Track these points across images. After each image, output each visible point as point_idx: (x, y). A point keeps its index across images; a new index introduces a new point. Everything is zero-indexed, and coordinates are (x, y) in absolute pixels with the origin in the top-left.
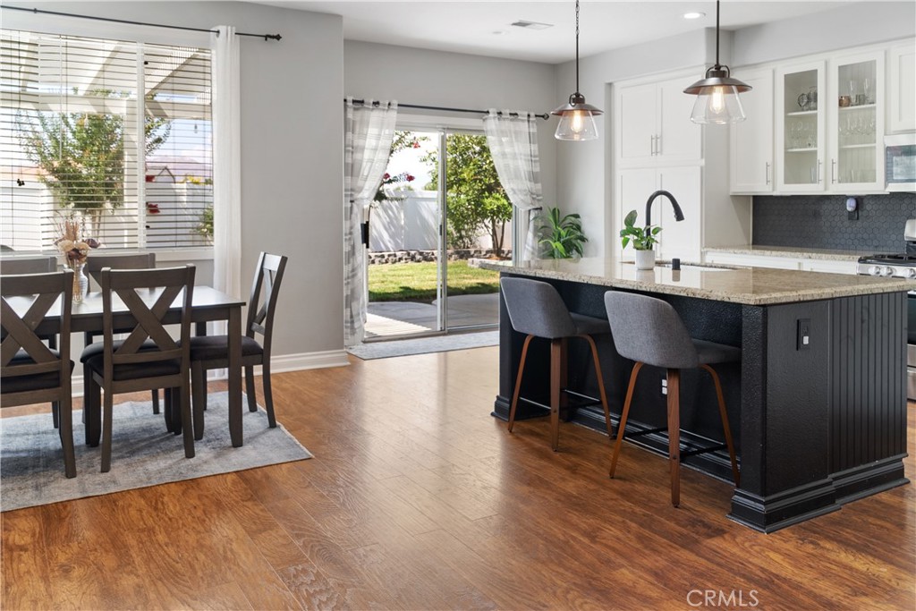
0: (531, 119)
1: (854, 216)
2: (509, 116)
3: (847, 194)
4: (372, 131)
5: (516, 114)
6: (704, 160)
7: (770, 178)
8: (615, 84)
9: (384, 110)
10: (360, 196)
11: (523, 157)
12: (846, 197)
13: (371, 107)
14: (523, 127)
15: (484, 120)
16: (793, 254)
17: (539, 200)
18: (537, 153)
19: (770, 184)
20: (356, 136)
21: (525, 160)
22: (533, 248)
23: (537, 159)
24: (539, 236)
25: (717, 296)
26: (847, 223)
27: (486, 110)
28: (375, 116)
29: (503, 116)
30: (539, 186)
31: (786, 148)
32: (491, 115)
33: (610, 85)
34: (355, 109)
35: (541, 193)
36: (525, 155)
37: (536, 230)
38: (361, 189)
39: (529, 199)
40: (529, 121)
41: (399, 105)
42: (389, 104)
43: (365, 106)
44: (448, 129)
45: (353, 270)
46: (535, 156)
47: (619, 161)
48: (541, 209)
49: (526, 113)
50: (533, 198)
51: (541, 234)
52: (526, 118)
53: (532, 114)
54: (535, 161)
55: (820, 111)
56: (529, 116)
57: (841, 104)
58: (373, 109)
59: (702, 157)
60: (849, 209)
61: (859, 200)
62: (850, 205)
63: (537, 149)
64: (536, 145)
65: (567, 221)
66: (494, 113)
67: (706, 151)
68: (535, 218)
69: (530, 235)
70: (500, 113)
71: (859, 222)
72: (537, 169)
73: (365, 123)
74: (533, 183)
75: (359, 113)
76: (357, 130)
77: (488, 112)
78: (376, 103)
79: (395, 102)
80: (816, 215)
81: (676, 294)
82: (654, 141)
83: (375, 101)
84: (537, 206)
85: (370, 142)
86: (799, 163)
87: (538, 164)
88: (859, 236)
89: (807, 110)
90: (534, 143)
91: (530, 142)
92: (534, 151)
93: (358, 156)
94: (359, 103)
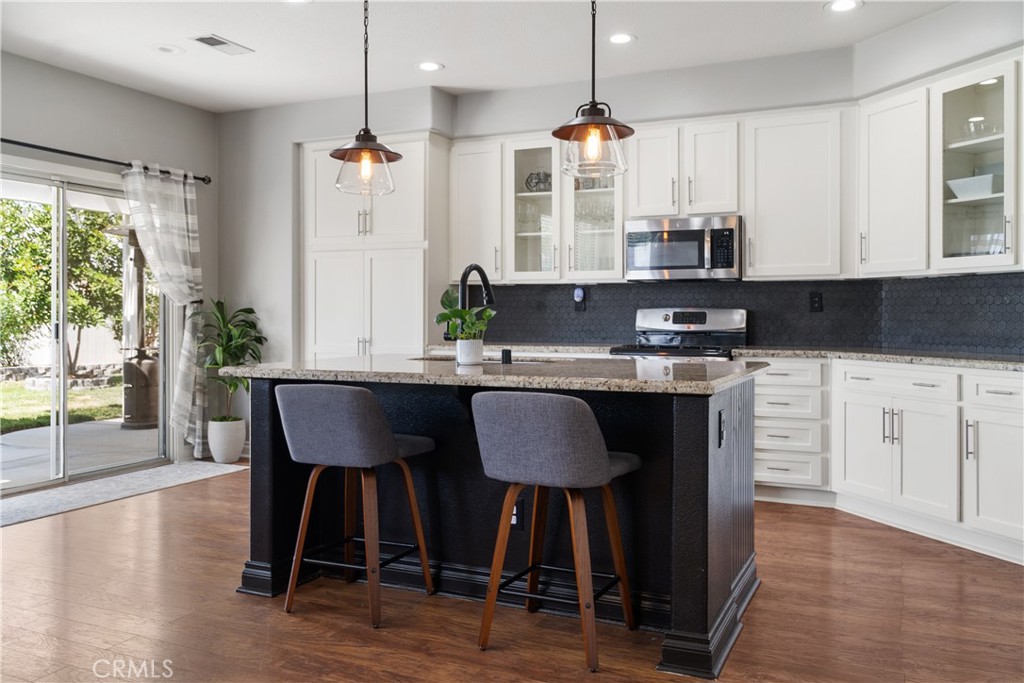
0: (188, 181)
1: (580, 307)
2: (158, 173)
3: (577, 282)
5: (168, 173)
6: (427, 242)
7: (499, 265)
8: (305, 145)
11: (175, 231)
12: (573, 286)
14: (177, 191)
15: (123, 176)
17: (197, 290)
18: (196, 228)
19: (499, 271)
21: (179, 236)
22: (190, 352)
23: (197, 235)
24: (198, 338)
26: (573, 314)
27: (126, 162)
29: (150, 173)
30: (199, 271)
31: (516, 233)
32: (135, 170)
33: (298, 145)
35: (200, 280)
36: (179, 229)
37: (195, 329)
39: (186, 290)
40: (184, 184)
44: (69, 183)
46: (194, 232)
47: (311, 241)
48: (201, 302)
49: (182, 172)
50: (190, 288)
51: (201, 335)
52: (182, 179)
53: (190, 174)
54: (194, 238)
55: (555, 192)
56: (186, 176)
57: (577, 188)
59: (425, 239)
60: (577, 299)
61: (586, 288)
62: (578, 295)
63: (196, 221)
64: (196, 216)
65: (241, 318)
66: (139, 166)
67: (429, 233)
68: (194, 314)
69: (187, 335)
70: (146, 168)
71: (587, 312)
72: (197, 249)
74: (190, 267)
77: (130, 165)
80: (541, 306)
82: (361, 217)
84: (196, 298)
86: (527, 249)
87: (197, 242)
88: (586, 327)
89: (537, 191)
90: (192, 214)
91: (187, 213)
92: (192, 224)
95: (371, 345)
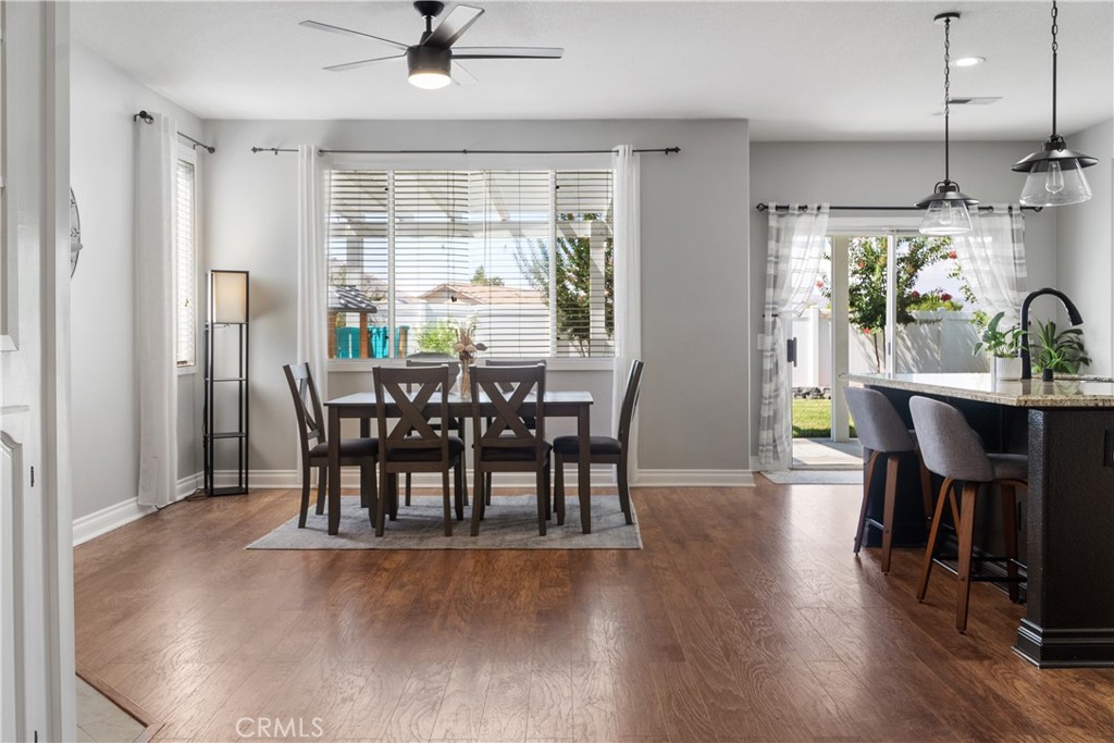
0: (1014, 212)
2: (977, 211)
4: (798, 239)
5: (991, 208)
9: (812, 214)
10: (784, 309)
11: (1003, 260)
13: (797, 212)
14: (1005, 223)
18: (1023, 254)
20: (781, 245)
21: (1007, 264)
23: (1023, 261)
28: (803, 221)
34: (780, 216)
36: (1006, 258)
38: (785, 302)
40: (1011, 215)
41: (831, 208)
42: (819, 208)
43: (790, 211)
44: (898, 231)
45: (777, 390)
46: (1020, 258)
49: (1007, 206)
52: (1007, 211)
53: (1015, 206)
54: (1020, 264)
56: (1010, 208)
58: (799, 215)
63: (1022, 249)
64: (1021, 245)
65: (1066, 338)
73: (791, 231)
74: (1017, 291)
75: (784, 221)
76: (782, 238)
78: (803, 208)
79: (826, 205)
83: (803, 205)
85: (795, 251)
87: (1025, 268)
90: (1018, 242)
91: (1013, 241)
92: (1019, 251)
93: (782, 266)
94: (783, 209)
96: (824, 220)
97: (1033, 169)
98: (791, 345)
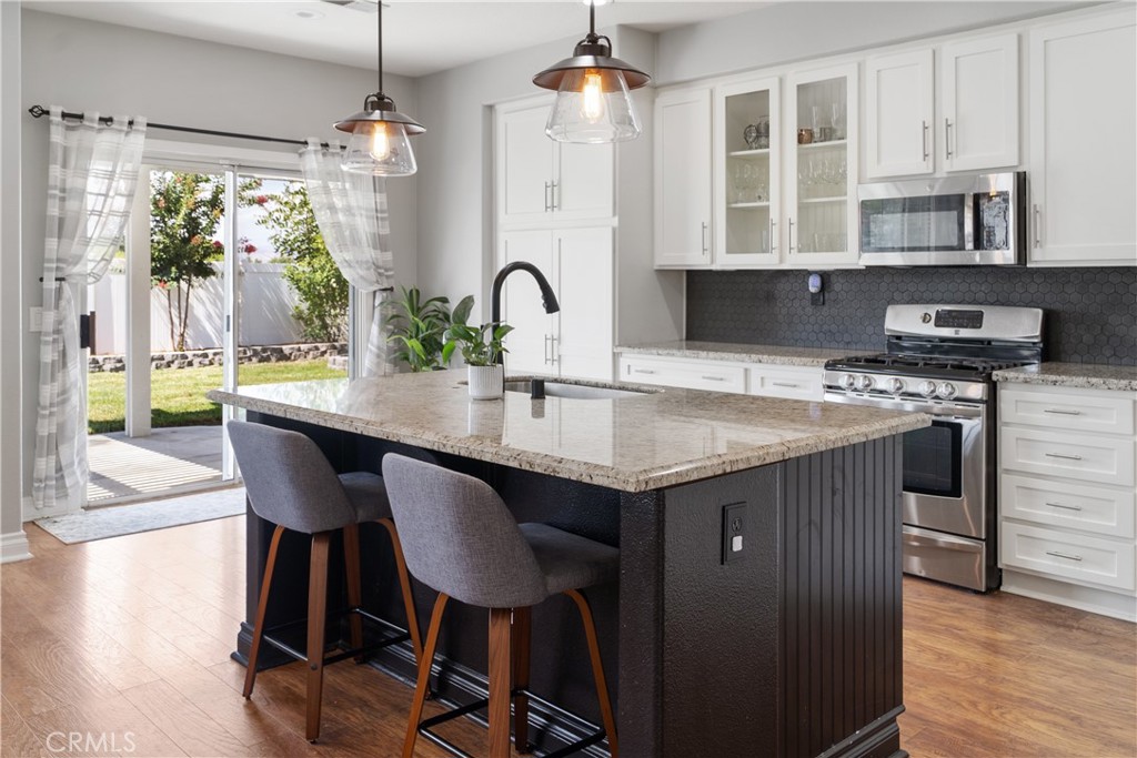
1: (819, 299)
2: (338, 150)
3: (810, 268)
4: (98, 166)
6: (617, 218)
7: (707, 246)
8: (497, 107)
9: (120, 131)
10: (77, 269)
11: (363, 212)
12: (807, 273)
13: (96, 125)
15: (301, 155)
16: (737, 356)
17: (388, 277)
18: (385, 207)
19: (708, 254)
20: (70, 172)
21: (367, 217)
22: (379, 348)
23: (386, 215)
24: (388, 330)
25: (570, 470)
26: (809, 309)
27: (303, 140)
28: (105, 140)
29: (331, 150)
30: (389, 256)
31: (728, 203)
32: (310, 148)
33: (490, 108)
34: (68, 128)
35: (390, 265)
36: (367, 210)
37: (385, 321)
38: (77, 259)
39: (372, 275)
41: (149, 125)
42: (131, 123)
43: (86, 123)
44: (239, 166)
46: (382, 212)
47: (503, 219)
48: (391, 289)
50: (380, 274)
51: (391, 327)
54: (382, 219)
55: (773, 150)
57: (800, 141)
58: (100, 130)
59: (614, 215)
60: (813, 289)
61: (825, 276)
62: (814, 285)
63: (385, 200)
64: (384, 196)
65: (431, 307)
66: (315, 144)
67: (619, 207)
68: (382, 303)
69: (375, 329)
70: (326, 145)
71: (825, 308)
72: (386, 231)
73: (87, 153)
74: (379, 251)
75: (75, 136)
76: (72, 162)
77: (306, 143)
78: (107, 120)
79: (141, 120)
80: (770, 298)
81: (502, 462)
82: (549, 189)
83: (107, 116)
84: (386, 286)
85: (94, 185)
86: (746, 222)
87: (387, 223)
88: (825, 327)
89: (756, 148)
90: (380, 192)
91: (375, 191)
92: (381, 203)
93: (72, 205)
94: (74, 118)
95: (559, 343)
96: (138, 142)
97: (561, 87)
98: (87, 324)
